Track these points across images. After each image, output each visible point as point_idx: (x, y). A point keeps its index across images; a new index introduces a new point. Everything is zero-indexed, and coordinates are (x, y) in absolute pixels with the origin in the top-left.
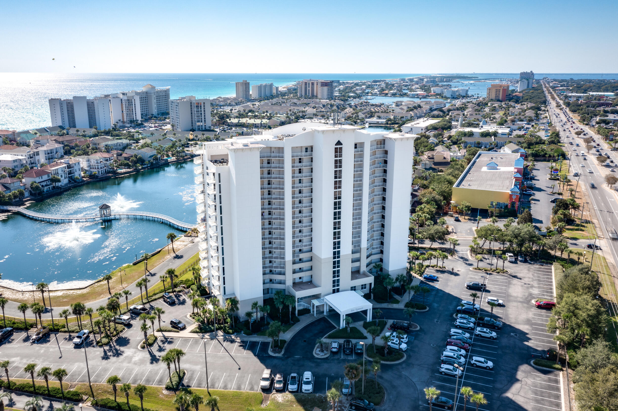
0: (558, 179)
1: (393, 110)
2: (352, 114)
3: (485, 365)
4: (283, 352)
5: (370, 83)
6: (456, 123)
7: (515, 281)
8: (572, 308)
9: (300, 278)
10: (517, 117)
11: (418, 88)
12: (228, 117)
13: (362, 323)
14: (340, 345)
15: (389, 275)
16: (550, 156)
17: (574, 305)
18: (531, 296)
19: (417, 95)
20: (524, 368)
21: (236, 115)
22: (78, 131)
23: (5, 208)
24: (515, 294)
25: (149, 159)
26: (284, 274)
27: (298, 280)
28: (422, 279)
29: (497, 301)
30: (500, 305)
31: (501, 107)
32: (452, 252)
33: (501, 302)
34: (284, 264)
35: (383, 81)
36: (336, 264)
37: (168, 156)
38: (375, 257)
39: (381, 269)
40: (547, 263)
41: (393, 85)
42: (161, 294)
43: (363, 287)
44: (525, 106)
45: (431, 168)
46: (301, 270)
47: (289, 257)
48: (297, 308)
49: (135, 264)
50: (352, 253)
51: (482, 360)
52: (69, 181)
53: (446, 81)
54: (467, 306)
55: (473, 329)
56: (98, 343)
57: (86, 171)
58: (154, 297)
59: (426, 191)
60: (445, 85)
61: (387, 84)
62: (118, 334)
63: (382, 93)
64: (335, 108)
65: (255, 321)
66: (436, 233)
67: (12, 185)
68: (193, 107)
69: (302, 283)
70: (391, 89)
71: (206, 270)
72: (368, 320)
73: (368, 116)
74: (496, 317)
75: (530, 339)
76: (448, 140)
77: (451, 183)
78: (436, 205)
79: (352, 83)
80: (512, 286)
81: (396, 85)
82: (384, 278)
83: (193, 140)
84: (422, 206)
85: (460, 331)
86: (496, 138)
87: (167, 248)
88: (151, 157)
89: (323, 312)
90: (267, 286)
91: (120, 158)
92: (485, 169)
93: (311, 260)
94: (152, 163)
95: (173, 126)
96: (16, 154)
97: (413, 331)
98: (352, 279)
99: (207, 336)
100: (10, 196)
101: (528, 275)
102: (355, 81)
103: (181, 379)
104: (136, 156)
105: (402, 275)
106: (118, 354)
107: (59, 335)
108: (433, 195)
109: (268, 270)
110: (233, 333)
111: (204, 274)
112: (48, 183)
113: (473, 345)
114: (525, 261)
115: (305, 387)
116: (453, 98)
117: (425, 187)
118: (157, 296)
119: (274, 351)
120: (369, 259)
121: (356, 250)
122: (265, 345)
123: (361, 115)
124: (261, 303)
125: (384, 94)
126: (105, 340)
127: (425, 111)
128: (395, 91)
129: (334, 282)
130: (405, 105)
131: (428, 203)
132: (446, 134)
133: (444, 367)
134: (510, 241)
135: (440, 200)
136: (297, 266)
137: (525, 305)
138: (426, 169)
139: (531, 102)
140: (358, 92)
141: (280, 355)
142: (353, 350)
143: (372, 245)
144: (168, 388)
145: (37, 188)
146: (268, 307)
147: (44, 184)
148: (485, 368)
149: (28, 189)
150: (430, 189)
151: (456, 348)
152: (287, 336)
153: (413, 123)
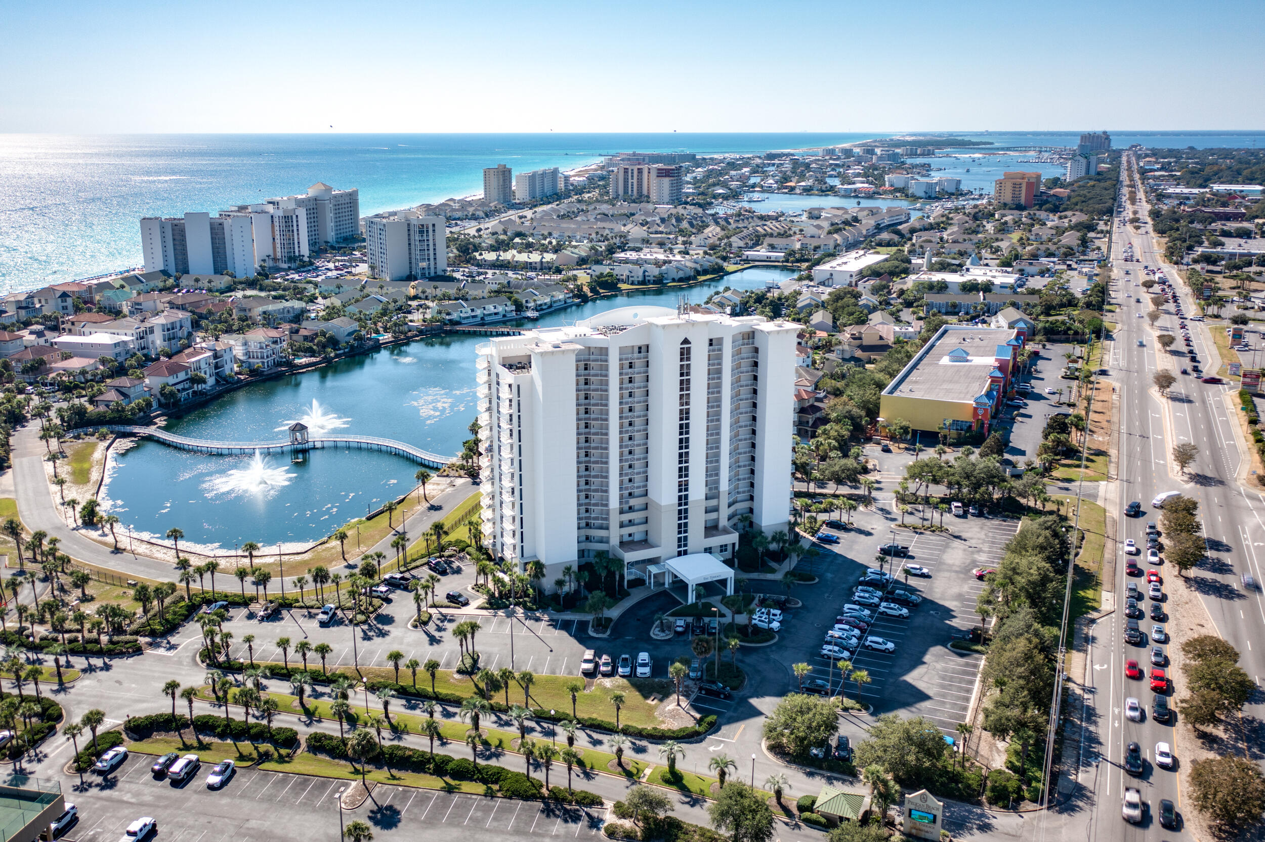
0: (1077, 378)
1: (801, 230)
2: (720, 239)
3: (883, 647)
4: (608, 632)
5: (758, 161)
6: (920, 261)
7: (957, 543)
8: (1010, 573)
9: (630, 535)
10: (1043, 247)
11: (858, 175)
12: (477, 248)
13: (719, 598)
14: (687, 625)
15: (761, 532)
16: (1076, 333)
17: (1014, 570)
18: (974, 564)
19: (855, 190)
20: (937, 650)
21: (490, 241)
22: (197, 280)
23: (129, 429)
24: (950, 562)
25: (347, 339)
26: (607, 528)
27: (626, 539)
28: (814, 539)
29: (920, 569)
30: (924, 576)
31: (1018, 223)
32: (866, 500)
33: (925, 571)
34: (608, 514)
35: (787, 155)
36: (683, 514)
37: (377, 332)
38: (742, 506)
39: (751, 524)
40: (1013, 518)
41: (807, 166)
42: (425, 560)
43: (723, 548)
44: (1066, 221)
45: (853, 358)
46: (631, 523)
47: (614, 503)
48: (627, 578)
49: (369, 519)
50: (706, 499)
51: (880, 640)
52: (217, 381)
53: (923, 155)
54: (873, 576)
55: (878, 606)
56: (351, 621)
57: (242, 362)
58: (413, 565)
59: (837, 400)
60: (916, 166)
61: (795, 163)
62: (375, 610)
63: (784, 186)
64: (685, 225)
65: (567, 594)
66: (843, 471)
67: (132, 390)
68: (412, 233)
69: (632, 542)
70: (802, 177)
71: (490, 525)
72: (728, 594)
73: (750, 243)
74: (913, 590)
75: (954, 617)
76: (899, 297)
77: (880, 386)
78: (853, 424)
79: (722, 161)
80: (949, 550)
81: (814, 165)
82: (754, 537)
83: (415, 298)
84: (828, 427)
85: (857, 607)
86: (987, 294)
87: (413, 494)
88: (350, 334)
89: (664, 584)
90: (584, 546)
91: (295, 337)
92: (945, 360)
93: (646, 508)
94: (352, 346)
95: (372, 268)
96: (116, 331)
97: (791, 609)
98: (706, 536)
99: (501, 613)
100: (133, 408)
101: (979, 535)
102: (730, 156)
103: (475, 661)
104: (323, 334)
105: (781, 533)
106: (383, 634)
107: (293, 611)
108: (848, 408)
109: (583, 523)
110: (537, 610)
111: (487, 529)
112: (187, 386)
113: (873, 625)
114: (980, 515)
115: (640, 670)
116: (930, 198)
117: (837, 393)
118: (418, 563)
119: (596, 631)
120: (733, 509)
121: (712, 493)
122: (583, 625)
123: (736, 242)
124: (575, 568)
125: (786, 187)
126: (360, 617)
127: (864, 232)
128: (810, 183)
129: (679, 539)
130: (826, 218)
131: (838, 421)
132: (897, 285)
133: (827, 649)
134: (958, 483)
135: (861, 417)
136: (626, 517)
137: (962, 576)
138: (843, 359)
139: (1081, 211)
140: (734, 184)
141: (605, 636)
142: (704, 629)
143: (737, 487)
144: (460, 672)
145: (172, 394)
146: (586, 573)
147: (180, 387)
148: (884, 651)
149: (155, 396)
150: (845, 398)
151: (847, 627)
152: (614, 613)
153: (834, 263)
